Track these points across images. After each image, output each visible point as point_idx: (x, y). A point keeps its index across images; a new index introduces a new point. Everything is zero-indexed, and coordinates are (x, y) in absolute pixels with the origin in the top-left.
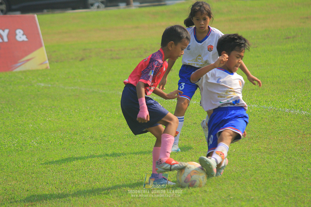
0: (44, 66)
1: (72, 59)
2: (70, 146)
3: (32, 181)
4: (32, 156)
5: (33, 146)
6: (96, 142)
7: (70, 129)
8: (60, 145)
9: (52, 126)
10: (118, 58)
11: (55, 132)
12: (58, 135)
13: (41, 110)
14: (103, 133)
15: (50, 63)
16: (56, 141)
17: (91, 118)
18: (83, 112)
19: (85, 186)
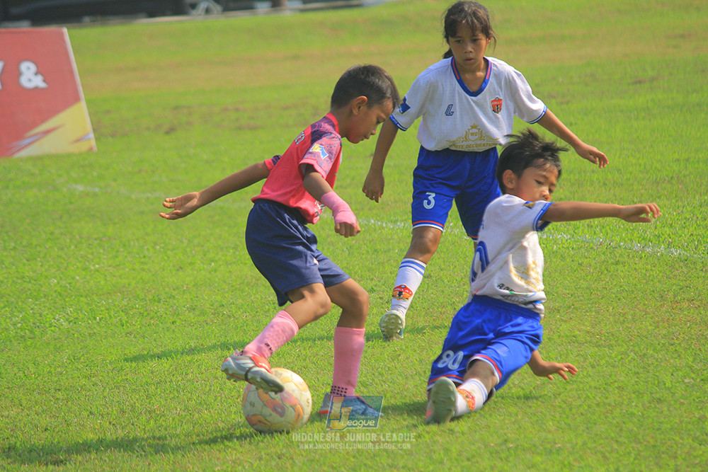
0: (84, 146)
1: (148, 129)
2: (143, 328)
3: (56, 408)
4: (57, 350)
5: (60, 329)
6: (201, 319)
7: (143, 289)
8: (120, 326)
9: (102, 283)
10: (253, 128)
11: (109, 297)
12: (116, 303)
13: (76, 247)
14: (219, 298)
15: (97, 139)
16: (110, 317)
17: (191, 264)
18: (172, 250)
19: (176, 420)
